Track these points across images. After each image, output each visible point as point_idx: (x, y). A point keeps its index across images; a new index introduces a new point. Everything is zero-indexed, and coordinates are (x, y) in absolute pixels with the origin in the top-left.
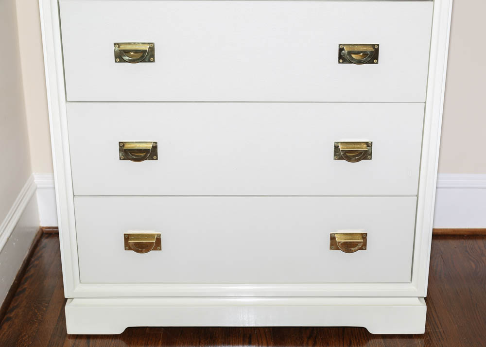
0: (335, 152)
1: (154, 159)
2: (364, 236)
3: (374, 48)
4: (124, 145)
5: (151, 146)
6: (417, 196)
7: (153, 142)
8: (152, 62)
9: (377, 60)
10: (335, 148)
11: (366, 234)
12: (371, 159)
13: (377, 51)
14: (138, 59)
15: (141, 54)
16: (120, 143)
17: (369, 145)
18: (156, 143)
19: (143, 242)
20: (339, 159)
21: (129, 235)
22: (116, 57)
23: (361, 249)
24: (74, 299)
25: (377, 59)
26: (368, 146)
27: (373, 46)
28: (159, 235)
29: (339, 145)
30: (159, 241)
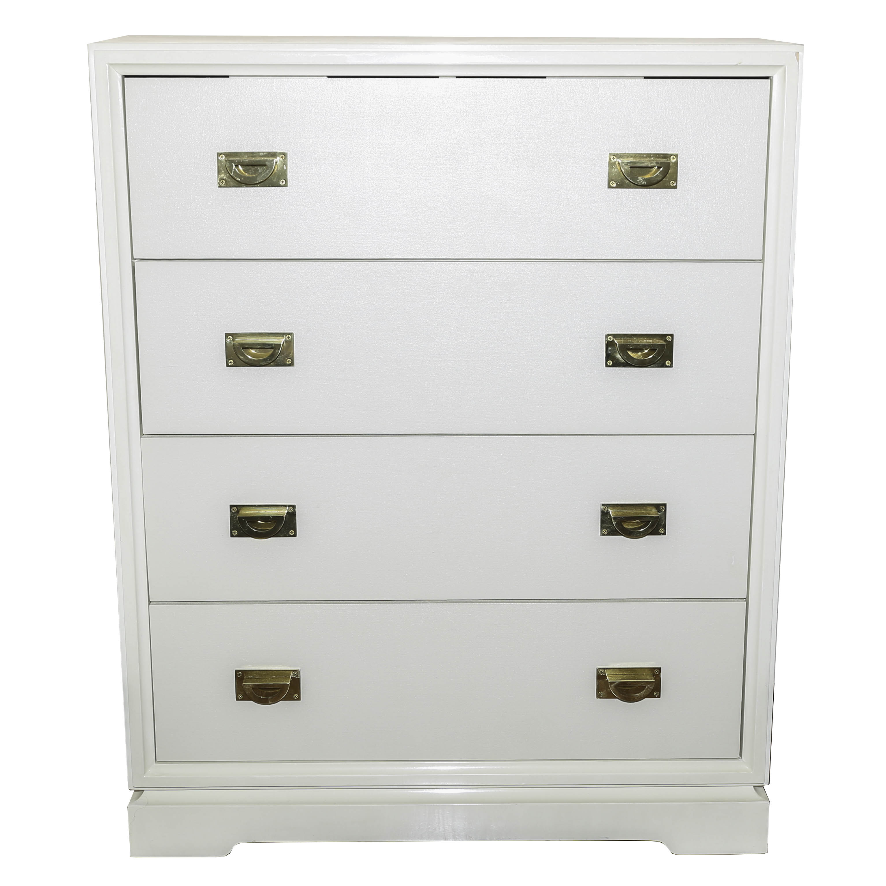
0: (603, 522)
1: (290, 536)
2: (656, 672)
3: (666, 341)
4: (238, 511)
5: (286, 512)
6: (747, 599)
7: (289, 506)
8: (290, 365)
9: (672, 361)
10: (601, 516)
11: (660, 669)
12: (664, 534)
13: (670, 345)
14: (265, 360)
15: (271, 351)
16: (231, 506)
17: (661, 507)
18: (294, 507)
19: (268, 684)
20: (609, 534)
21: (244, 672)
22: (228, 358)
23: (651, 695)
24: (145, 791)
25: (671, 358)
26: (659, 511)
27: (663, 336)
28: (297, 673)
29: (610, 511)
30: (296, 683)
